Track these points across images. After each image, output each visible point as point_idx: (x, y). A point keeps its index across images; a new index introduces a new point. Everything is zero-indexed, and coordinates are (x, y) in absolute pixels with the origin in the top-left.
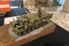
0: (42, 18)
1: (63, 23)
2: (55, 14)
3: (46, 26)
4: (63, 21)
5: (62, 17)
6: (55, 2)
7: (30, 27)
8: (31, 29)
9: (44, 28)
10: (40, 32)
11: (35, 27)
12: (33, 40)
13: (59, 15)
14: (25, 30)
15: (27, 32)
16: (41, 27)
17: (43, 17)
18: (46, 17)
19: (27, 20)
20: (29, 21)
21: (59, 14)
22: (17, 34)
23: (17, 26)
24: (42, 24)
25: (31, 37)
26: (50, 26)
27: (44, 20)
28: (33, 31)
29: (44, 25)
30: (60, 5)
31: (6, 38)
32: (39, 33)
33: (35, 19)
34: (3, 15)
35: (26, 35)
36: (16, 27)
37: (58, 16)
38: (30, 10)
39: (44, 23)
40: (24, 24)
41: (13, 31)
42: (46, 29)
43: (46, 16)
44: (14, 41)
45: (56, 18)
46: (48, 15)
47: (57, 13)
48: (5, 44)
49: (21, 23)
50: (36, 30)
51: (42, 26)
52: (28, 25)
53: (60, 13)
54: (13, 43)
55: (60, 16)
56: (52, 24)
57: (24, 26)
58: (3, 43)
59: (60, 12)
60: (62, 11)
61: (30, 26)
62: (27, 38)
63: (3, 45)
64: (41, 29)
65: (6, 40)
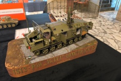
0: (74, 28)
1: (116, 41)
2: (104, 26)
3: (81, 43)
4: (116, 38)
5: (115, 31)
6: (103, 3)
7: (54, 43)
8: (55, 45)
9: (77, 45)
10: (69, 51)
11: (63, 43)
12: (58, 63)
13: (110, 27)
14: (46, 46)
15: (49, 50)
16: (72, 43)
17: (76, 27)
18: (80, 28)
19: (49, 31)
20: (52, 33)
21: (111, 25)
22: (34, 52)
23: (34, 40)
24: (75, 39)
25: (56, 58)
26: (88, 42)
27: (78, 33)
28: (59, 49)
29: (78, 40)
30: (113, 9)
31: (16, 58)
32: (68, 53)
33: (62, 30)
34: (14, 25)
35: (47, 55)
36: (32, 41)
37: (108, 28)
38: (57, 17)
39: (78, 37)
40: (44, 37)
41: (27, 47)
42: (81, 46)
43: (81, 26)
44: (28, 63)
45: (105, 32)
46: (84, 24)
47: (107, 23)
48: (15, 66)
49: (39, 36)
50: (63, 49)
51: (74, 42)
52: (51, 40)
53: (113, 23)
54: (26, 65)
55: (113, 28)
56: (92, 39)
57: (43, 41)
58: (12, 65)
59: (112, 21)
60: (117, 19)
61: (54, 41)
62: (49, 59)
63: (11, 68)
64: (73, 47)
65: (16, 61)
